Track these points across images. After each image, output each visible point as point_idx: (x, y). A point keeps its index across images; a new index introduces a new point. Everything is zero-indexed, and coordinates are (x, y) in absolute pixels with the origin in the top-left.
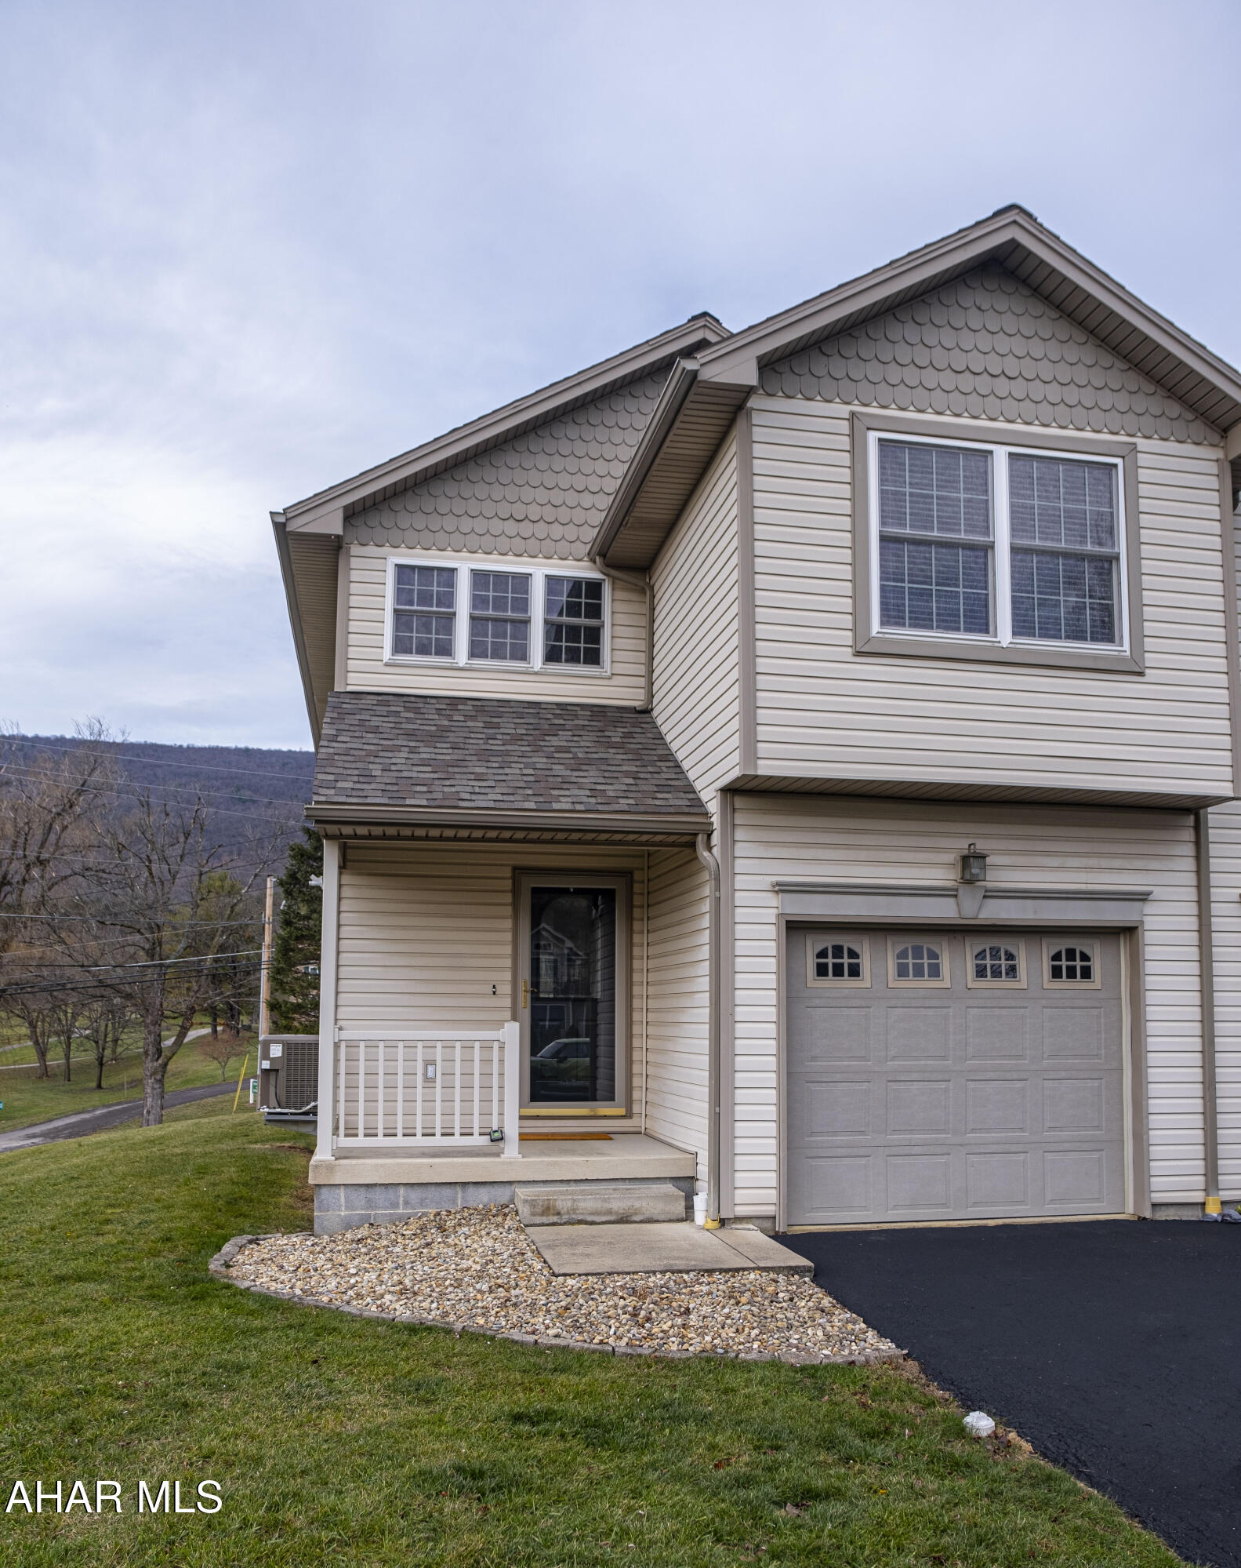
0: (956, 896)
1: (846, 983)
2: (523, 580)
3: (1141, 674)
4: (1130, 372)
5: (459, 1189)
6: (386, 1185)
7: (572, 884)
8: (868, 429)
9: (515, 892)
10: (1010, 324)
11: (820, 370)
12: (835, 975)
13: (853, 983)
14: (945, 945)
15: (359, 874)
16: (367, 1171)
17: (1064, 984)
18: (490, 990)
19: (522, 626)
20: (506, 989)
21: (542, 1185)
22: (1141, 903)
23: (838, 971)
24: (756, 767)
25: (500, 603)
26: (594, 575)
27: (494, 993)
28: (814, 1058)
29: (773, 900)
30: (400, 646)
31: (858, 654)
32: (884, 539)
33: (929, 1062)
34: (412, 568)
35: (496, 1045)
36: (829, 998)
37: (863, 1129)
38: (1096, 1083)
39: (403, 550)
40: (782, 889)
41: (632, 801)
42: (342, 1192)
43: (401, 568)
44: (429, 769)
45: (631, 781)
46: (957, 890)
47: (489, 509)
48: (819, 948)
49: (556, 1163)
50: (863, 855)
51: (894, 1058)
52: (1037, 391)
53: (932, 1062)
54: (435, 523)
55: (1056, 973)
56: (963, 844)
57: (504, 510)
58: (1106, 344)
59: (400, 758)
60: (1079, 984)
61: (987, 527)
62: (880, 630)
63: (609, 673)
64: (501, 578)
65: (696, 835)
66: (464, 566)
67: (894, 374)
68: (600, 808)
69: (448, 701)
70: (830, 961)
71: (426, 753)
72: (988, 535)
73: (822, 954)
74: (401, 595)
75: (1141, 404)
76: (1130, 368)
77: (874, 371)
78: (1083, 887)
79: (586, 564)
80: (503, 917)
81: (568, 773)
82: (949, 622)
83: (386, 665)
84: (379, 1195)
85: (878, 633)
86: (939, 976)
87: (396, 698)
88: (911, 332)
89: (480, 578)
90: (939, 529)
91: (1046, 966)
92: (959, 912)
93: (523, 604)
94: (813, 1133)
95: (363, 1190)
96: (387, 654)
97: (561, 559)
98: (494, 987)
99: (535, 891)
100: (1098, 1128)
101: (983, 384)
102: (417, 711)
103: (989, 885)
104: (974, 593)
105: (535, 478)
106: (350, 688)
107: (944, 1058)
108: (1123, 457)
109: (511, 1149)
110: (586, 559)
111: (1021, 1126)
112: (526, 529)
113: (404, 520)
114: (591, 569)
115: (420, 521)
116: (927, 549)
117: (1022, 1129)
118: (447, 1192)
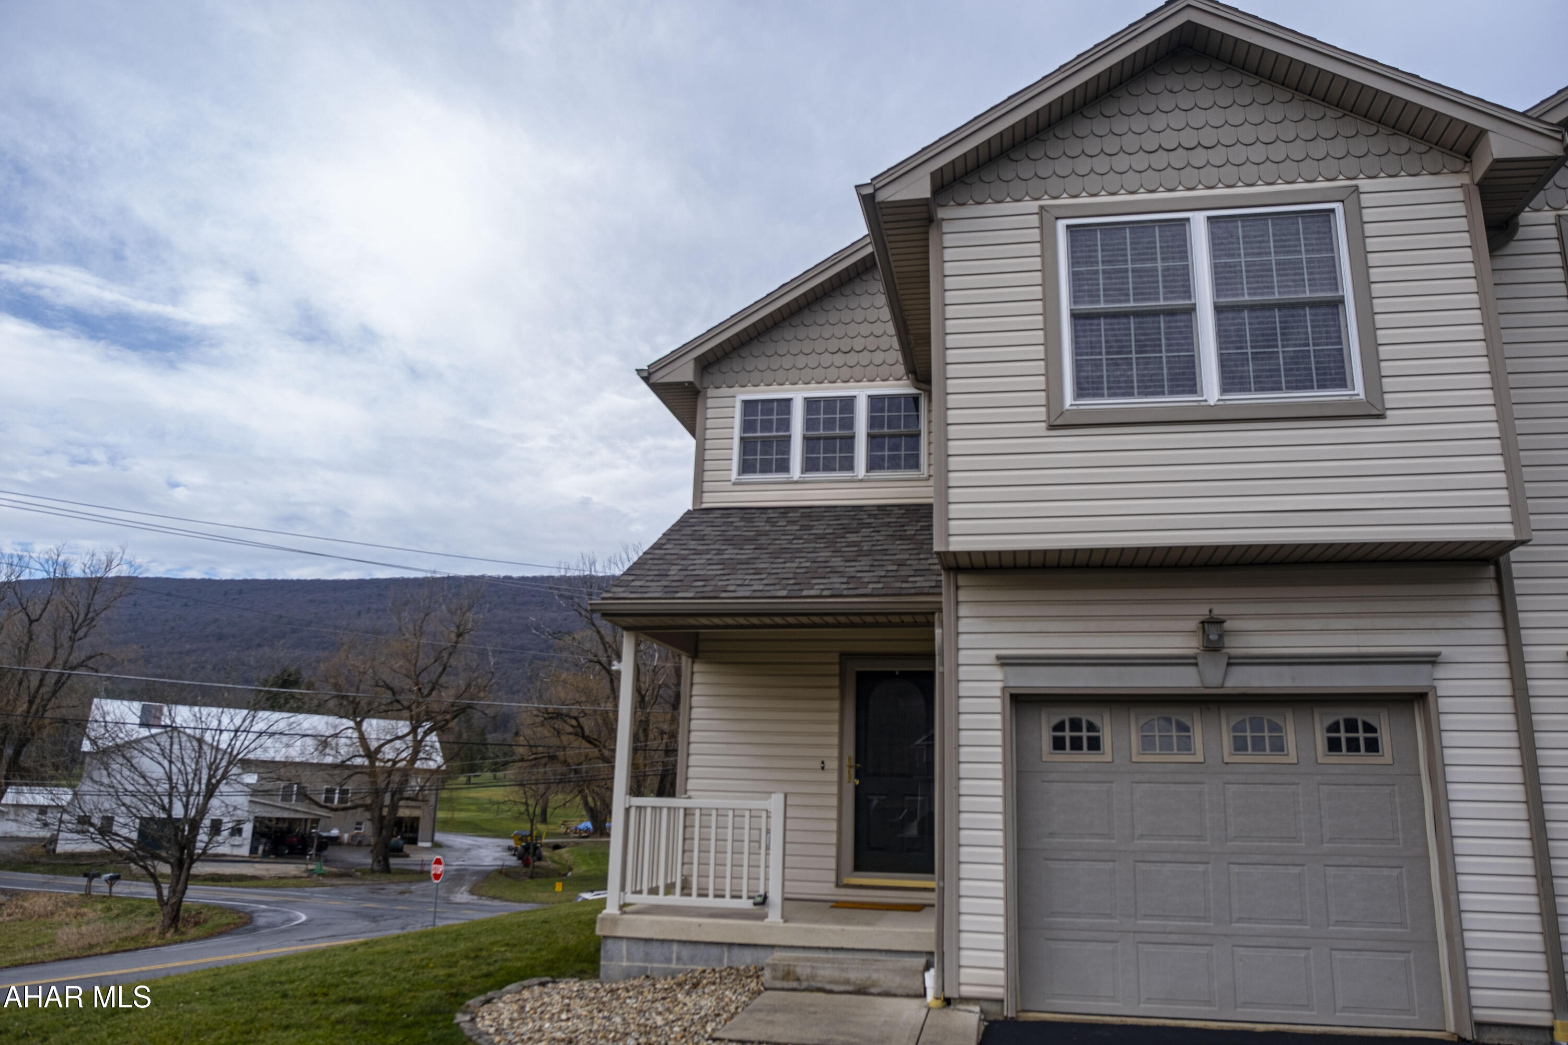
0: (1196, 664)
1: (1086, 757)
2: (848, 403)
3: (1381, 416)
4: (1346, 118)
5: (725, 949)
6: (663, 941)
7: (897, 667)
8: (1057, 218)
9: (842, 675)
10: (1204, 98)
11: (1009, 175)
12: (1072, 748)
13: (1093, 757)
14: (1197, 716)
15: (708, 663)
16: (645, 926)
17: (1344, 758)
18: (819, 765)
19: (849, 441)
20: (833, 764)
21: (801, 950)
22: (1429, 666)
23: (1076, 745)
24: (948, 544)
25: (830, 424)
26: (913, 391)
27: (823, 768)
28: (1052, 835)
29: (998, 673)
30: (746, 467)
31: (1052, 427)
32: (1075, 316)
33: (1182, 842)
34: (756, 402)
35: (764, 814)
36: (1066, 772)
37: (1109, 912)
38: (1395, 872)
39: (750, 388)
40: (1004, 662)
41: (880, 586)
42: (624, 945)
43: (746, 403)
44: (721, 567)
45: (894, 568)
46: (1195, 658)
47: (820, 346)
48: (1055, 720)
49: (813, 930)
50: (1092, 625)
51: (1142, 837)
52: (1238, 154)
53: (1185, 842)
54: (775, 363)
55: (1334, 745)
56: (1203, 611)
57: (833, 345)
58: (1314, 97)
59: (700, 560)
60: (1363, 758)
61: (1187, 290)
62: (1073, 403)
63: (926, 475)
64: (830, 402)
65: (933, 613)
66: (798, 396)
67: (1083, 165)
68: (845, 593)
69: (782, 511)
70: (1067, 734)
71: (730, 552)
72: (1190, 298)
73: (1059, 727)
74: (747, 425)
75: (1360, 146)
76: (1345, 115)
77: (1063, 166)
78: (1354, 650)
79: (905, 382)
80: (831, 699)
81: (842, 564)
82: (1151, 387)
83: (735, 484)
84: (656, 950)
85: (1071, 405)
86: (1190, 750)
87: (739, 511)
88: (1100, 126)
89: (811, 404)
90: (1135, 300)
91: (1320, 739)
92: (1202, 682)
93: (849, 423)
94: (1053, 914)
95: (641, 944)
96: (734, 475)
97: (883, 380)
98: (823, 763)
99: (860, 676)
100: (1401, 924)
101: (1178, 158)
102: (750, 520)
103: (1233, 652)
104: (1174, 357)
105: (859, 315)
106: (704, 506)
107: (1200, 838)
108: (1342, 201)
109: (774, 915)
110: (905, 378)
111: (1300, 918)
112: (852, 359)
113: (750, 364)
114: (907, 386)
115: (762, 363)
116: (1125, 320)
117: (1301, 921)
118: (715, 951)
